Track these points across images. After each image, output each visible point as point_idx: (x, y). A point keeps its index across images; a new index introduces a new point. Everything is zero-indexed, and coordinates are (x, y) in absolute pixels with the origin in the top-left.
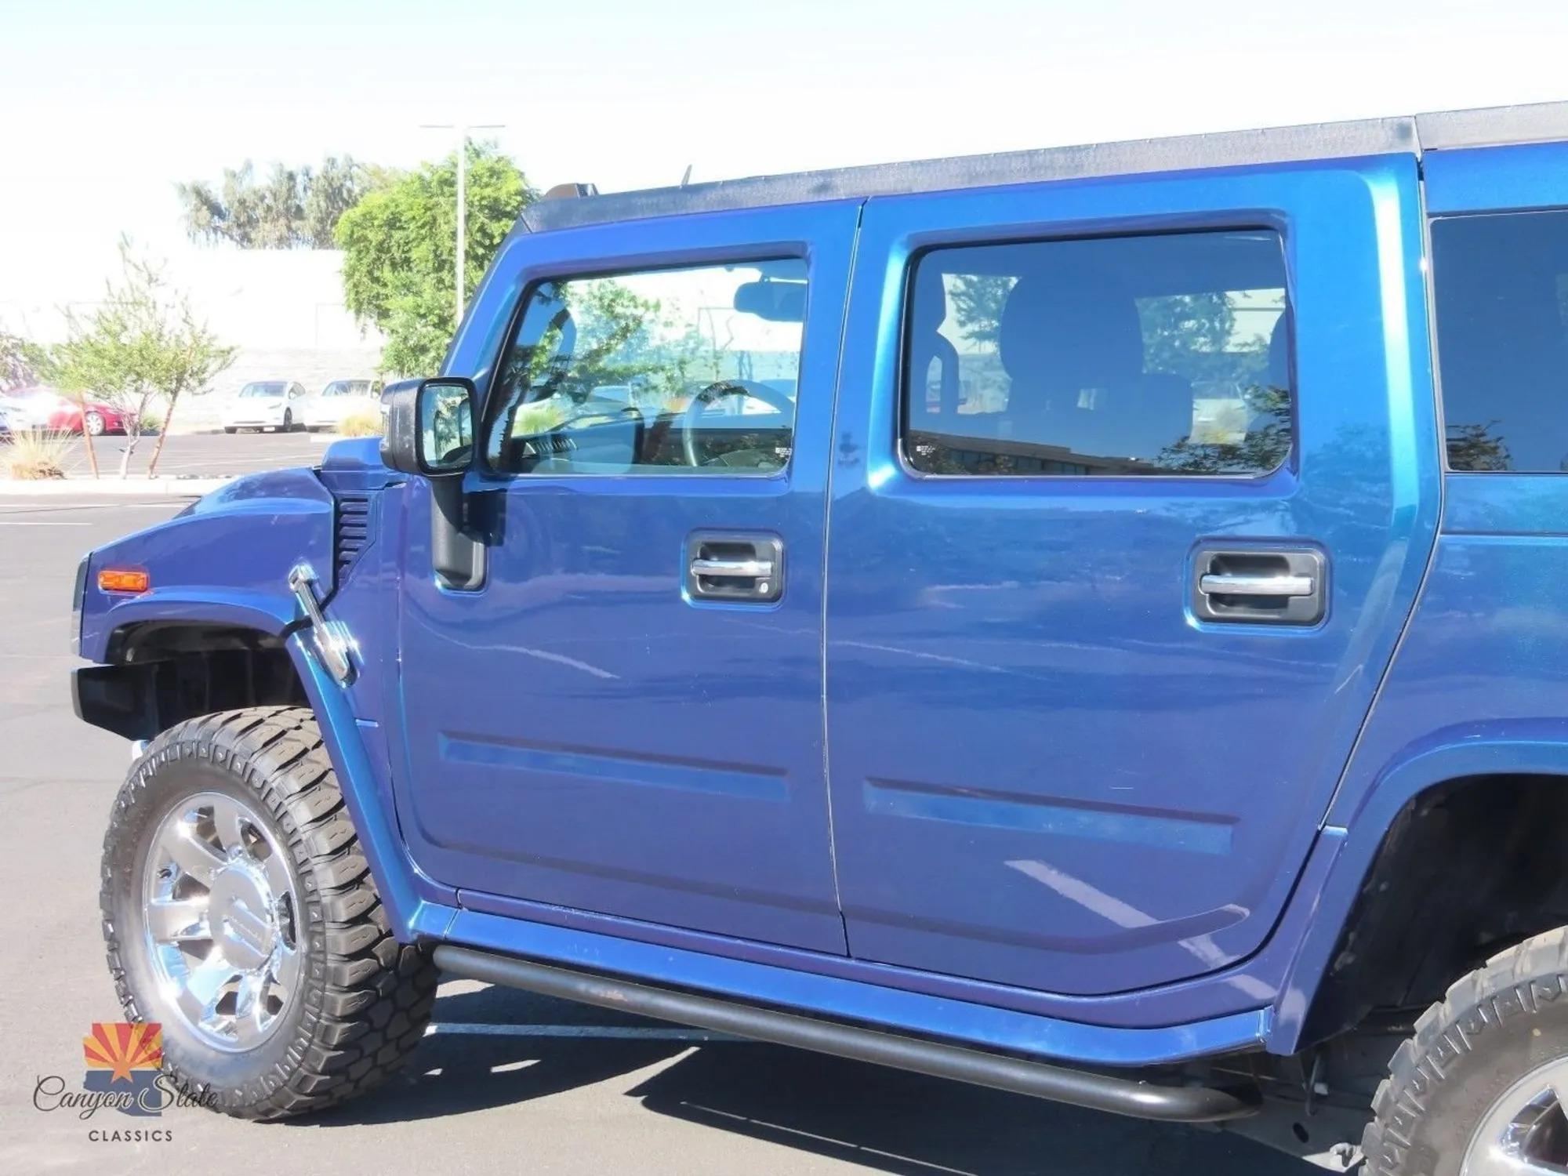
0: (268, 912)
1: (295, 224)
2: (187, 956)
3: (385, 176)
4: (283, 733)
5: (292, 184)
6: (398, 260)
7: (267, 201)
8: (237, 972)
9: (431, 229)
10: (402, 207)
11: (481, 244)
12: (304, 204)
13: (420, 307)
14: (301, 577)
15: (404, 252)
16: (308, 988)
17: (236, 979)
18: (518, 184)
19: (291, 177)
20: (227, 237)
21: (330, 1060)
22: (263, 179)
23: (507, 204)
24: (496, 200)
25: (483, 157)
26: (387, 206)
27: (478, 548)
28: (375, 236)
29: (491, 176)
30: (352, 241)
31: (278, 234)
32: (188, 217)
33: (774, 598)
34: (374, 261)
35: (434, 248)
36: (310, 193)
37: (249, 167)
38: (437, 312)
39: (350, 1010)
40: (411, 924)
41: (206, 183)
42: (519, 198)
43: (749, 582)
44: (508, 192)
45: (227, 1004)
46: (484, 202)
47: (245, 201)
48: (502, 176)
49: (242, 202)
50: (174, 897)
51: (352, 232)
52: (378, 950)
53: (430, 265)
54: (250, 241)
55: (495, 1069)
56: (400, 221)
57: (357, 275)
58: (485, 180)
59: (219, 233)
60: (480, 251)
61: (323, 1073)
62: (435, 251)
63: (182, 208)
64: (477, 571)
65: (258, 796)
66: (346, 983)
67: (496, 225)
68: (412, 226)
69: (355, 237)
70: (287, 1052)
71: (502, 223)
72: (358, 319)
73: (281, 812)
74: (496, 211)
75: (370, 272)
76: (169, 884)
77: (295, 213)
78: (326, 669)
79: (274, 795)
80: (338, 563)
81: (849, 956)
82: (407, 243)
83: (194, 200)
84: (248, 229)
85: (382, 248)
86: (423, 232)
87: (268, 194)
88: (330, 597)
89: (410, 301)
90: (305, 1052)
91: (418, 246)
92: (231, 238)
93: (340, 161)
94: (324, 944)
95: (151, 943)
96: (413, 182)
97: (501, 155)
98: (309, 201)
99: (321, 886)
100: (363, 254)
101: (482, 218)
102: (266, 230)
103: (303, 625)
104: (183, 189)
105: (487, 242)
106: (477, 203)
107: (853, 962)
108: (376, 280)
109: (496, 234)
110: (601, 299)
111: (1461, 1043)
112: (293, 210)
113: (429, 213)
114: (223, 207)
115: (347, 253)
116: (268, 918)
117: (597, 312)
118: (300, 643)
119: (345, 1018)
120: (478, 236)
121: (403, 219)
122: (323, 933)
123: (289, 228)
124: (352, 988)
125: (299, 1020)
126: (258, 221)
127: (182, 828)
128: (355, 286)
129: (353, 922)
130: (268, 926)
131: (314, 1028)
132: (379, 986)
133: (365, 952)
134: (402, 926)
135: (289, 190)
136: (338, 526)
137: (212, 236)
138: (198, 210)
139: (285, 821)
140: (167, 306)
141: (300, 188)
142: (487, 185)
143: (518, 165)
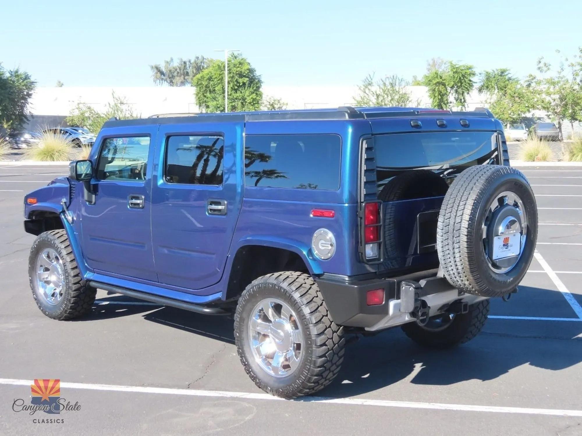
0: (61, 275)
1: (186, 77)
2: (46, 284)
3: (214, 62)
4: (63, 235)
5: (185, 65)
6: (212, 90)
7: (178, 70)
8: (55, 288)
9: (221, 81)
10: (213, 74)
11: (236, 85)
12: (189, 71)
13: (218, 104)
14: (63, 201)
15: (213, 88)
16: (66, 291)
17: (55, 289)
18: (248, 67)
19: (185, 63)
20: (166, 82)
21: (71, 306)
22: (176, 64)
23: (244, 73)
24: (241, 72)
25: (237, 58)
26: (208, 74)
27: (94, 196)
28: (205, 83)
29: (240, 64)
30: (198, 85)
31: (181, 80)
32: (154, 76)
33: (143, 208)
34: (204, 91)
35: (222, 86)
36: (191, 68)
37: (172, 59)
38: (223, 106)
39: (75, 295)
40: (85, 276)
41: (159, 65)
42: (248, 71)
43: (138, 204)
44: (245, 69)
45: (53, 295)
46: (237, 73)
47: (171, 70)
48: (243, 64)
49: (170, 71)
50: (43, 271)
51: (198, 82)
52: (80, 282)
53: (221, 92)
54: (173, 83)
55: (117, 311)
56: (212, 78)
57: (199, 95)
58: (238, 65)
59: (163, 80)
60: (236, 87)
61: (70, 309)
62: (222, 88)
63: (151, 73)
64: (94, 201)
65: (56, 249)
66: (73, 289)
67: (241, 79)
68: (216, 80)
69: (199, 83)
70: (63, 305)
71: (243, 79)
72: (200, 108)
73: (60, 252)
74: (241, 75)
75: (203, 94)
76: (42, 268)
77: (187, 74)
78: (67, 221)
79: (59, 249)
80: (71, 198)
81: (158, 282)
82: (214, 85)
83: (156, 71)
84: (172, 79)
85: (207, 87)
86: (219, 82)
87: (178, 68)
88: (69, 205)
89: (215, 103)
90: (66, 304)
91: (217, 86)
92: (167, 82)
93: (200, 57)
94: (69, 281)
95: (38, 282)
96: (216, 67)
97: (243, 58)
98: (190, 70)
99: (68, 268)
100: (201, 89)
101: (237, 77)
102: (178, 80)
103: (64, 212)
104: (152, 67)
105: (238, 85)
106: (235, 73)
107: (159, 283)
108: (205, 96)
109: (241, 82)
110: (269, 103)
111: (247, 298)
112: (186, 73)
113: (220, 76)
114: (164, 72)
115: (196, 88)
116: (61, 276)
117: (269, 106)
118: (63, 217)
119: (74, 297)
120: (235, 83)
121: (213, 78)
122: (68, 279)
123: (184, 79)
124: (75, 290)
125: (65, 297)
126: (175, 76)
127: (43, 256)
128: (199, 98)
129: (75, 276)
130: (61, 278)
131: (67, 299)
132: (81, 290)
133: (78, 283)
134: (83, 278)
135: (185, 67)
136: (70, 190)
137: (161, 82)
138: (157, 73)
139: (61, 254)
140: (126, 110)
141: (188, 66)
142: (238, 67)
143: (248, 61)
